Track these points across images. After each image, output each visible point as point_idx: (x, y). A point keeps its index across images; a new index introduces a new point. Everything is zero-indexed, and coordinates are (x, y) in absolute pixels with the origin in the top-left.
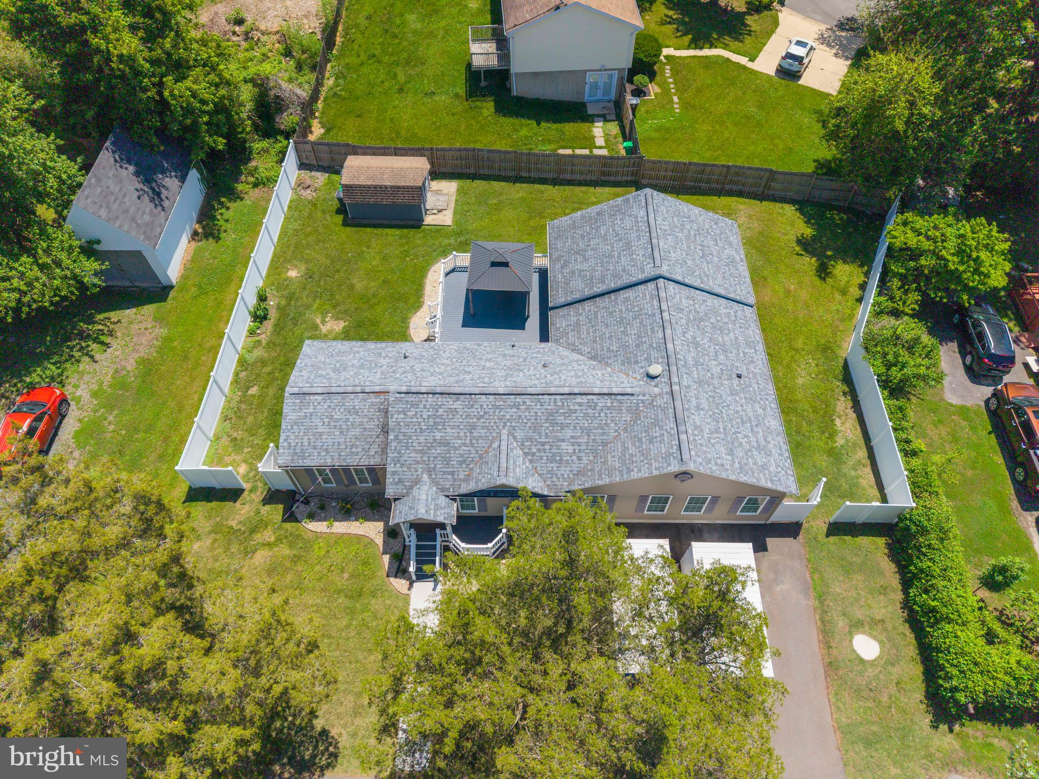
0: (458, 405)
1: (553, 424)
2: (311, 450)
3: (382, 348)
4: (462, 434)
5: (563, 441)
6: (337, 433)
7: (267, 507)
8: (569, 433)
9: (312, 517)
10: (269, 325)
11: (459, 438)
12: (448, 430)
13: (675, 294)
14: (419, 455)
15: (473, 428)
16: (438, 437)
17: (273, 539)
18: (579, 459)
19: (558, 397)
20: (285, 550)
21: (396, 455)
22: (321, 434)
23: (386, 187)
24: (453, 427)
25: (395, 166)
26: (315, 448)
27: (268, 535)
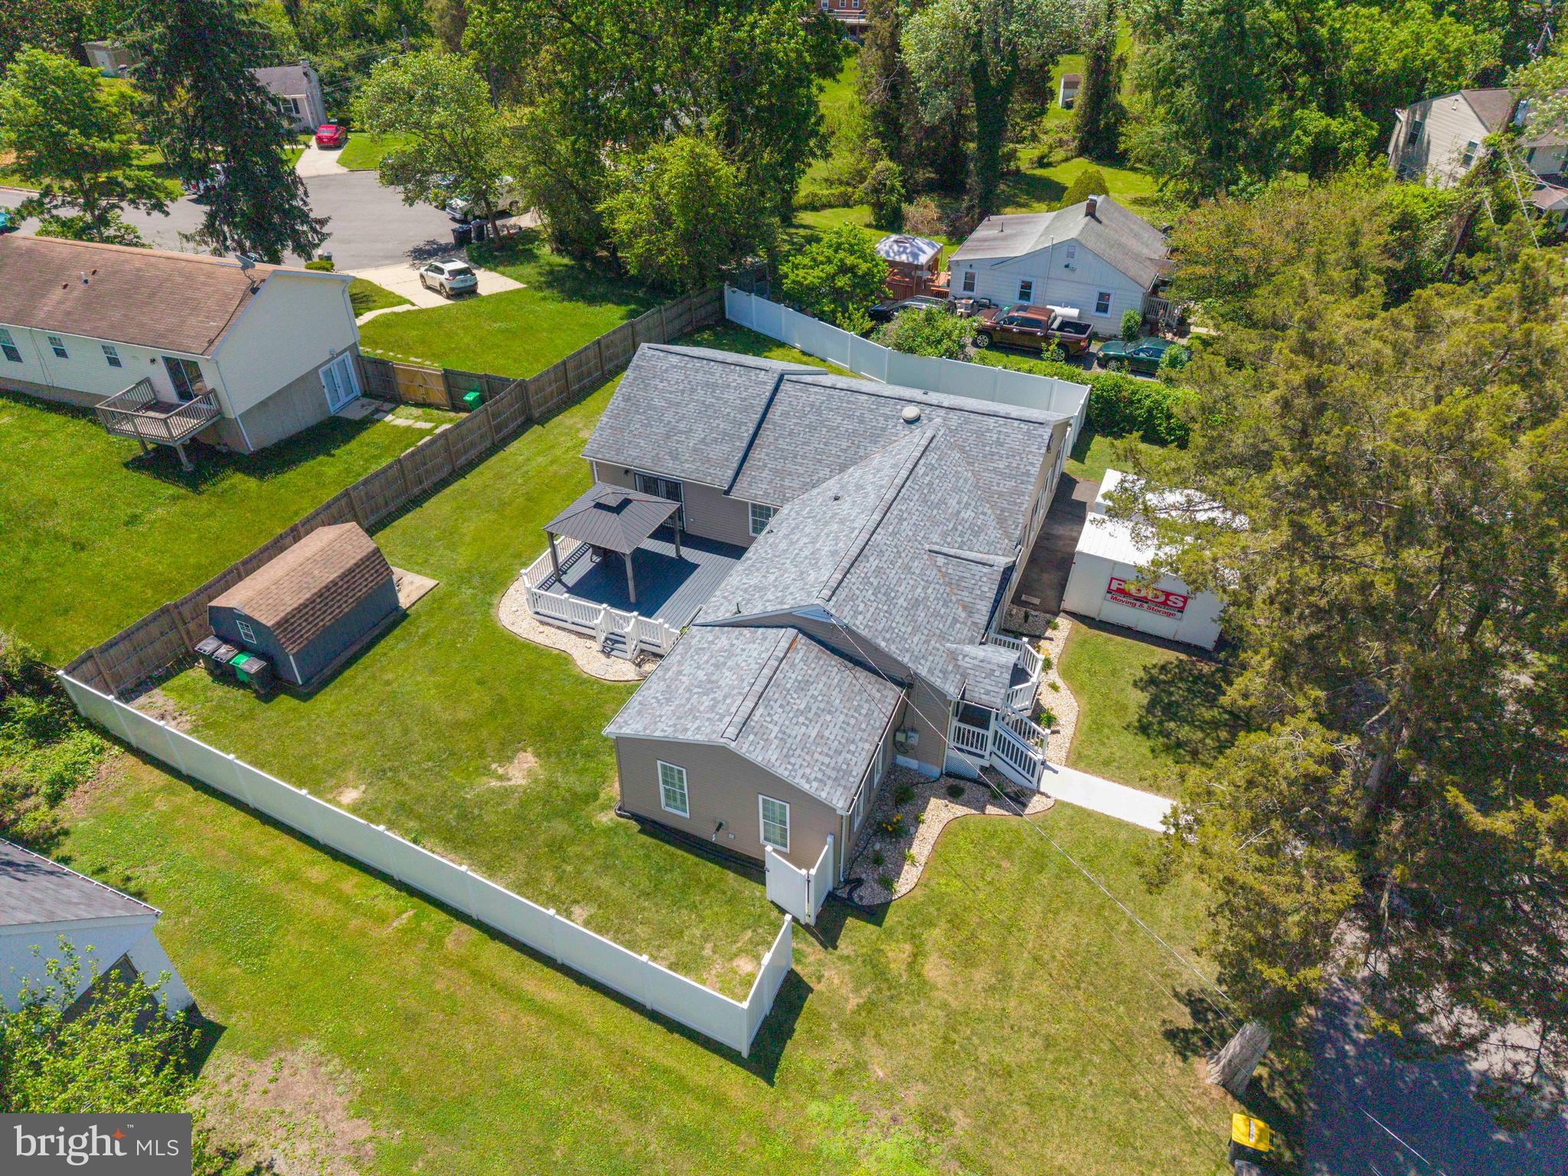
0: (874, 562)
1: (937, 506)
2: (840, 759)
4: (912, 582)
5: (959, 512)
7: (842, 943)
8: (953, 502)
11: (914, 588)
12: (901, 589)
14: (919, 635)
15: (907, 569)
16: (905, 604)
17: (908, 948)
18: (985, 514)
19: (908, 483)
21: (908, 655)
24: (899, 581)
27: (897, 954)
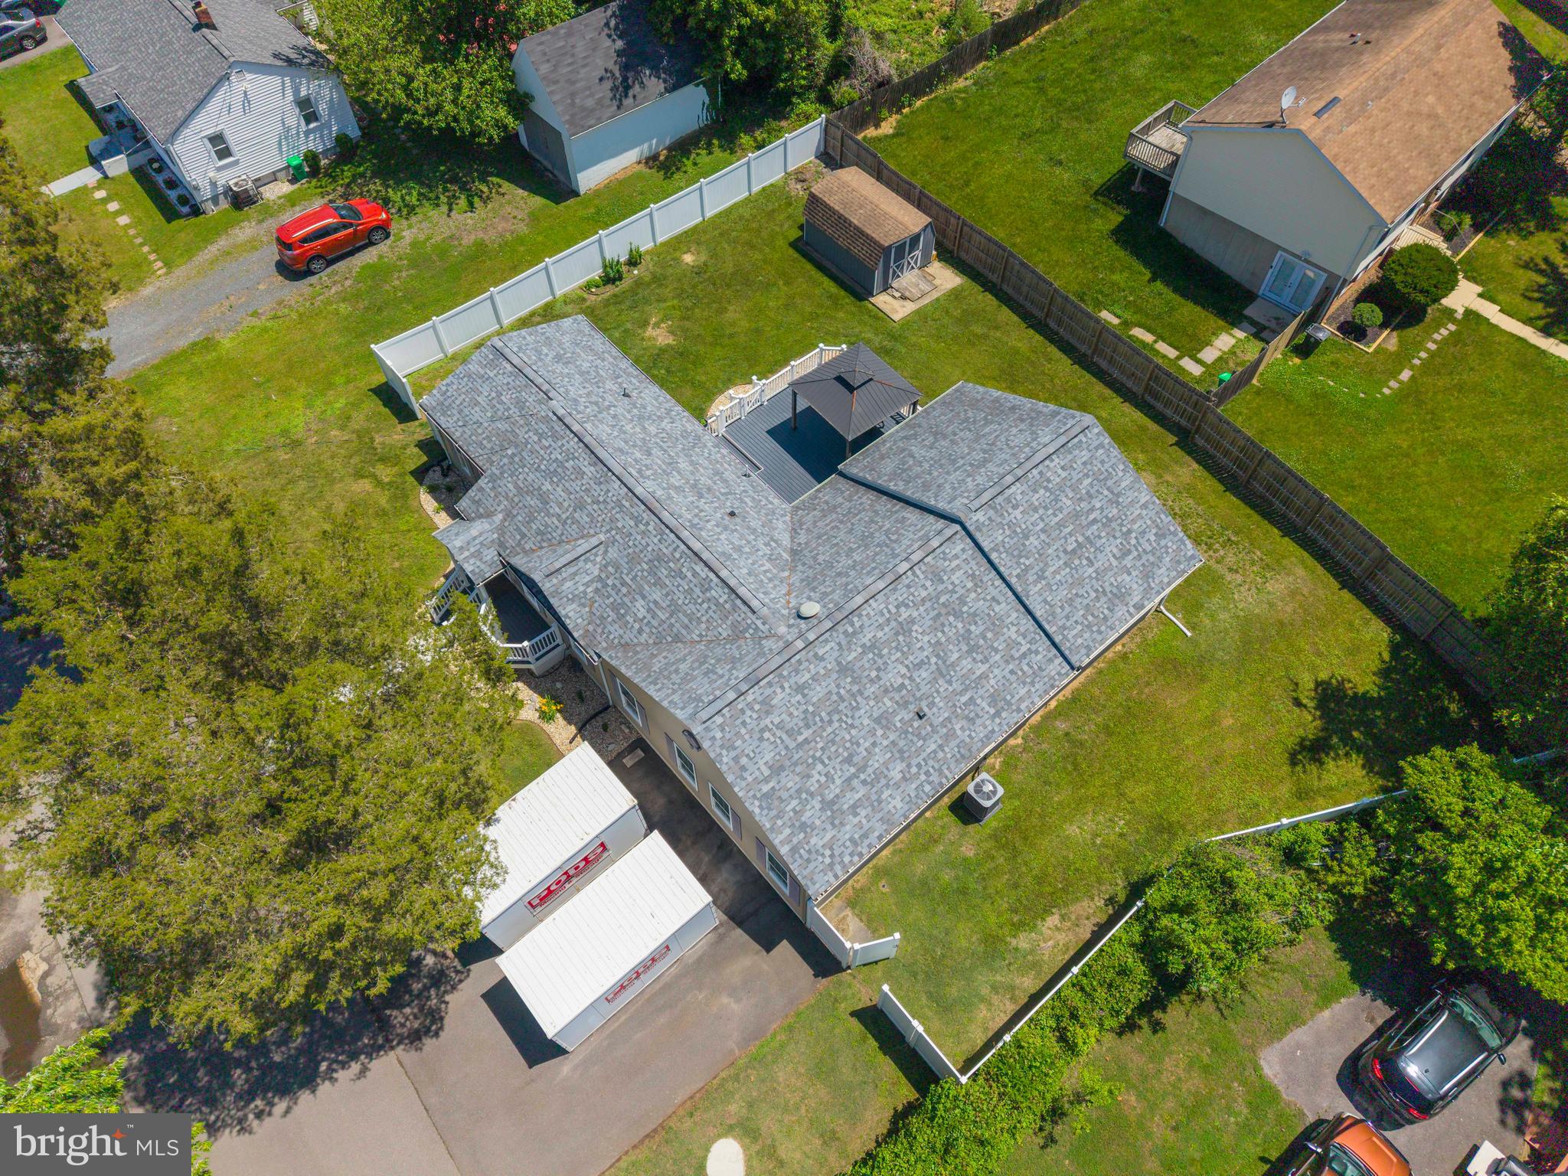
0: (589, 470)
1: (652, 572)
2: (455, 412)
3: (629, 375)
4: (566, 504)
5: (644, 597)
6: (489, 414)
7: (416, 450)
8: (656, 595)
9: (433, 490)
10: (610, 290)
11: (560, 505)
12: (559, 489)
13: (956, 557)
14: (514, 491)
15: (580, 506)
16: (544, 488)
17: (387, 480)
18: (640, 631)
19: (683, 547)
20: (383, 500)
21: (497, 472)
22: (477, 404)
23: (850, 224)
24: (565, 490)
25: (882, 206)
26: (460, 412)
27: (386, 473)
